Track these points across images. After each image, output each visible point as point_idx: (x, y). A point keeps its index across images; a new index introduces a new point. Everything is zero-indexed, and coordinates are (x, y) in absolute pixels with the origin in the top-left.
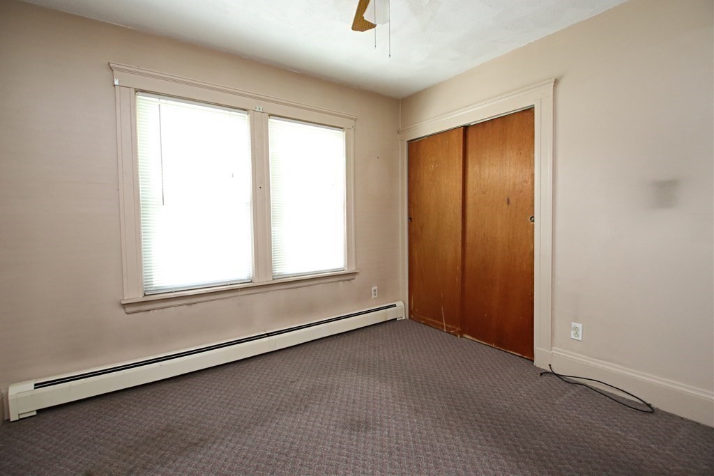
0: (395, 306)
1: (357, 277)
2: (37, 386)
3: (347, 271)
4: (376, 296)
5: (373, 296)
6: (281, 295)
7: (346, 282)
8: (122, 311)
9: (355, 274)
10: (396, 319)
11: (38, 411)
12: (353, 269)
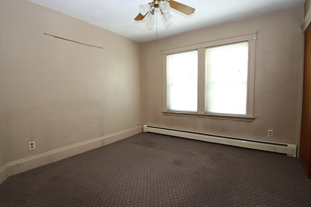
0: (286, 146)
1: (254, 121)
2: (148, 126)
3: (247, 117)
4: (272, 136)
5: (269, 135)
6: (209, 121)
7: (246, 122)
8: (162, 114)
9: (253, 119)
10: (286, 154)
11: (147, 132)
12: (251, 116)
